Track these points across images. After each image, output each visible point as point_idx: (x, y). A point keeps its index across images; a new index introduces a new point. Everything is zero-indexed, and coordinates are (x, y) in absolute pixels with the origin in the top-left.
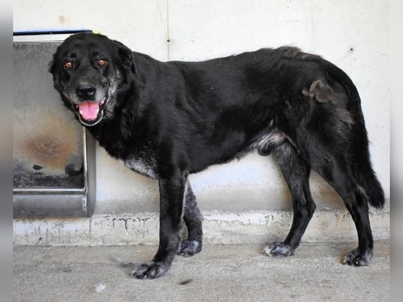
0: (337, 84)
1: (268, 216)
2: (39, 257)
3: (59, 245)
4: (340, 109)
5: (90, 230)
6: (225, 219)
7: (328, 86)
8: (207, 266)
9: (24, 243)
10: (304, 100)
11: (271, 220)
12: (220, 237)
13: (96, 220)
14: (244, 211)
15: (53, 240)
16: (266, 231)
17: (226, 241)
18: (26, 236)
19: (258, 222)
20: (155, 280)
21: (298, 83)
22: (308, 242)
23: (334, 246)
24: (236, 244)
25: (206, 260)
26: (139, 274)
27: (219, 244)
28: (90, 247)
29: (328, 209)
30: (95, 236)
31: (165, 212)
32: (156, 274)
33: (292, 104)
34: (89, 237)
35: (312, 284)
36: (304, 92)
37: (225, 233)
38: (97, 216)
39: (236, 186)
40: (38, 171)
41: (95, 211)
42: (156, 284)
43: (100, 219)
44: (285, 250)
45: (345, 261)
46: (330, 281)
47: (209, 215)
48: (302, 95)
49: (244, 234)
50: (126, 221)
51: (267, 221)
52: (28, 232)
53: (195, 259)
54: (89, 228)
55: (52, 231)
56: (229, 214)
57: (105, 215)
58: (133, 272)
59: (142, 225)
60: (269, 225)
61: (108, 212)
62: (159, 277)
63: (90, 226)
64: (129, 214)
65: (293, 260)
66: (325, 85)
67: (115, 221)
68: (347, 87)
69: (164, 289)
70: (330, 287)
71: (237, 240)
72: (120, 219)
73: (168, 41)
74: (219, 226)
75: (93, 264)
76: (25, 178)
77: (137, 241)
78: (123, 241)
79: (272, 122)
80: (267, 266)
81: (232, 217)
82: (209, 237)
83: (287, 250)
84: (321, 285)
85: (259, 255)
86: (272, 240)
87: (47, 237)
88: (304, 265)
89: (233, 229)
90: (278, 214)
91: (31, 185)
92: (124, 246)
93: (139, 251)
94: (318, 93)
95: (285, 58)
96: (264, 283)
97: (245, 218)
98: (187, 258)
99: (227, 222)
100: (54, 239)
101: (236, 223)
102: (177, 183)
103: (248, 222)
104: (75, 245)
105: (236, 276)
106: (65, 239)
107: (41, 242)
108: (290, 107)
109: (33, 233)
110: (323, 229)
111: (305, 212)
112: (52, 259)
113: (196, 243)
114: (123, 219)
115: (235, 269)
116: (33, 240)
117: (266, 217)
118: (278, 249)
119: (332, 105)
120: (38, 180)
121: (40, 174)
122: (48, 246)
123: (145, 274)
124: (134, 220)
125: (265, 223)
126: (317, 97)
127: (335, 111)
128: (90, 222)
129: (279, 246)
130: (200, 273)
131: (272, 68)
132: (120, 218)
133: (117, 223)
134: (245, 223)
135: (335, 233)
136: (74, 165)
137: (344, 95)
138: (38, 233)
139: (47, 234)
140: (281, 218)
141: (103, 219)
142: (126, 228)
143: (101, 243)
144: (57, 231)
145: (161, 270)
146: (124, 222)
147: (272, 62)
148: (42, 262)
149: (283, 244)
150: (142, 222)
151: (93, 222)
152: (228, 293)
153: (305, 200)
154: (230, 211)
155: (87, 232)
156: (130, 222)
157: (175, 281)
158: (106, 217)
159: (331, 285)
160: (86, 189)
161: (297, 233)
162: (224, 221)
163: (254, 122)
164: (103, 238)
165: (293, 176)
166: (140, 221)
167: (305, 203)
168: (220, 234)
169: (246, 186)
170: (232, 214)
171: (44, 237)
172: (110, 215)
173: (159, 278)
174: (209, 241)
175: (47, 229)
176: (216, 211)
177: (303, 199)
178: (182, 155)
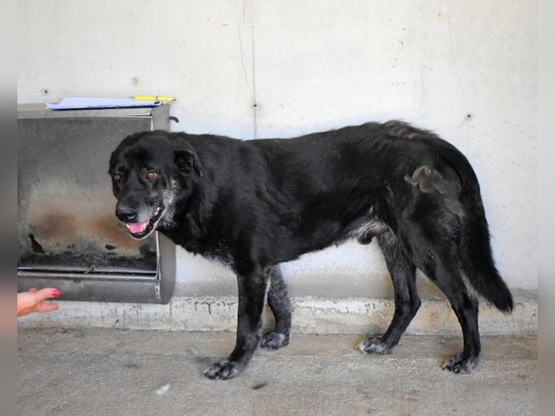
0: (449, 169)
1: (369, 304)
2: (112, 344)
3: (137, 328)
4: (449, 201)
5: (171, 314)
6: (320, 306)
7: (436, 172)
8: (291, 364)
9: (99, 324)
10: (406, 189)
11: (372, 309)
12: (314, 326)
13: (177, 303)
14: (341, 298)
15: (130, 323)
16: (367, 321)
17: (320, 330)
18: (103, 317)
19: (357, 311)
20: (228, 381)
21: (400, 167)
22: (415, 335)
23: (443, 342)
24: (332, 335)
25: (292, 355)
26: (211, 374)
27: (312, 334)
28: (171, 331)
29: (438, 298)
30: (177, 320)
31: (244, 310)
32: (229, 375)
33: (394, 192)
34: (170, 321)
35: (397, 395)
36: (406, 178)
37: (319, 321)
38: (178, 298)
39: (333, 271)
40: (111, 251)
41: (175, 293)
42: (227, 387)
43: (181, 302)
44: (380, 348)
45: (444, 366)
46: (419, 391)
47: (302, 302)
48: (405, 181)
49: (341, 324)
50: (209, 305)
51: (367, 310)
52: (104, 314)
53: (280, 354)
54: (169, 311)
55: (130, 313)
56: (325, 301)
57: (187, 298)
58: (205, 371)
59: (227, 310)
60: (369, 315)
61: (189, 294)
62: (232, 377)
63: (171, 309)
64: (213, 298)
65: (388, 360)
66: (432, 171)
67: (198, 304)
68: (461, 173)
69: (234, 393)
70: (416, 400)
71: (333, 330)
72: (203, 303)
73: (255, 106)
74: (313, 314)
75: (168, 356)
76: (98, 258)
77: (222, 327)
78: (206, 326)
79: (372, 209)
80: (356, 367)
81: (328, 304)
82: (302, 325)
83: (382, 349)
84: (406, 397)
85: (352, 350)
86: (372, 330)
87: (124, 320)
88: (399, 367)
89: (329, 317)
90: (380, 302)
91: (105, 265)
92: (207, 332)
93: (222, 340)
94: (422, 181)
95: (389, 137)
96: (345, 391)
97: (342, 306)
98: (271, 353)
99: (322, 310)
100: (132, 321)
101: (333, 310)
102: (257, 280)
103: (346, 310)
104: (154, 328)
105: (318, 380)
106: (144, 322)
107: (118, 324)
108: (392, 194)
109: (109, 315)
110: (433, 320)
111: (406, 309)
112: (127, 347)
113: (282, 337)
114: (207, 303)
115: (319, 371)
116: (109, 323)
117: (366, 305)
118: (373, 346)
119: (440, 195)
120: (111, 260)
121: (113, 254)
122: (125, 330)
123: (217, 374)
124: (219, 304)
125: (365, 312)
126: (421, 186)
127: (443, 202)
128: (171, 305)
129: (374, 343)
130: (279, 374)
131: (372, 148)
132: (203, 301)
133: (200, 307)
134: (342, 311)
135: (447, 326)
136: (149, 246)
137: (457, 183)
138: (114, 314)
139: (124, 317)
140: (384, 307)
141: (185, 302)
142: (210, 312)
143: (183, 328)
144: (135, 313)
145: (235, 371)
146: (208, 306)
147: (372, 142)
148: (114, 351)
149: (379, 341)
150: (227, 306)
151: (174, 304)
152: (301, 404)
153: (408, 296)
154: (325, 297)
155: (167, 316)
156: (214, 307)
157: (249, 384)
158: (188, 300)
159: (418, 398)
160: (158, 277)
161: (395, 331)
162: (319, 309)
163: (350, 209)
164: (185, 322)
165: (396, 267)
166: (224, 305)
167: (409, 299)
168: (314, 322)
169: (343, 270)
170: (328, 302)
171: (121, 319)
172: (192, 298)
173: (232, 380)
174: (301, 330)
175: (124, 311)
176: (310, 297)
177: (406, 295)
178: (263, 250)
